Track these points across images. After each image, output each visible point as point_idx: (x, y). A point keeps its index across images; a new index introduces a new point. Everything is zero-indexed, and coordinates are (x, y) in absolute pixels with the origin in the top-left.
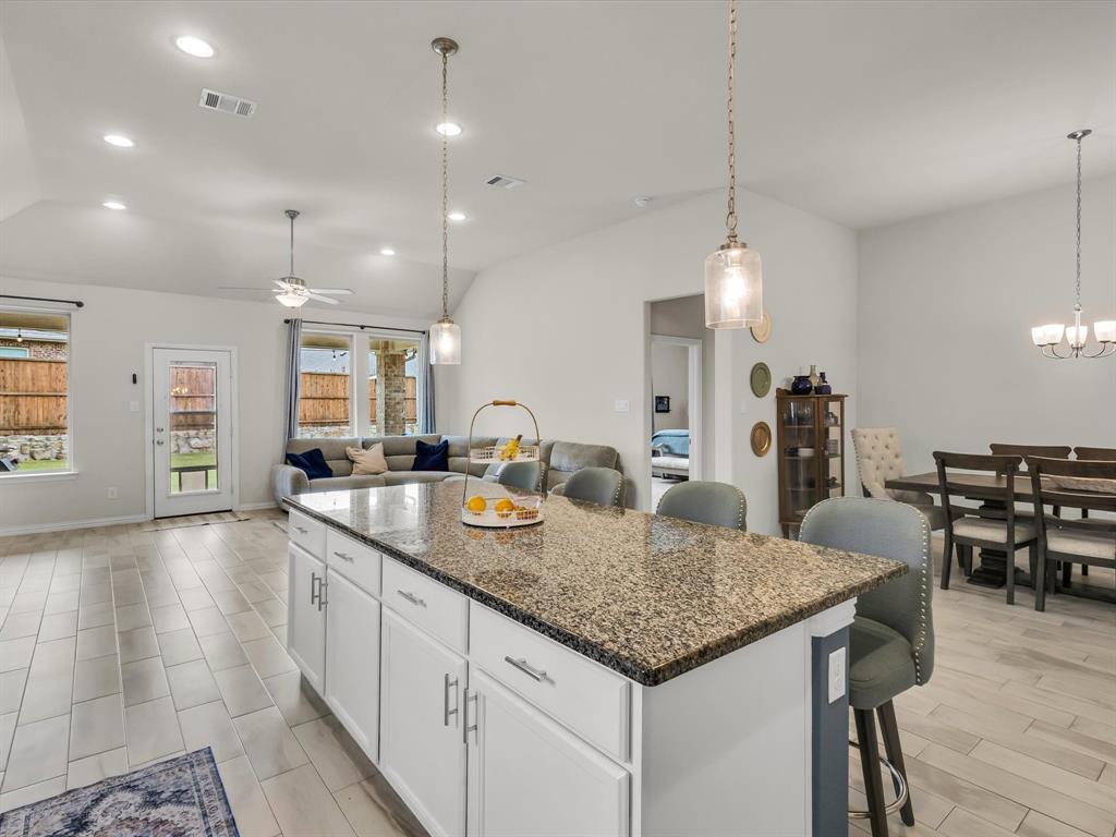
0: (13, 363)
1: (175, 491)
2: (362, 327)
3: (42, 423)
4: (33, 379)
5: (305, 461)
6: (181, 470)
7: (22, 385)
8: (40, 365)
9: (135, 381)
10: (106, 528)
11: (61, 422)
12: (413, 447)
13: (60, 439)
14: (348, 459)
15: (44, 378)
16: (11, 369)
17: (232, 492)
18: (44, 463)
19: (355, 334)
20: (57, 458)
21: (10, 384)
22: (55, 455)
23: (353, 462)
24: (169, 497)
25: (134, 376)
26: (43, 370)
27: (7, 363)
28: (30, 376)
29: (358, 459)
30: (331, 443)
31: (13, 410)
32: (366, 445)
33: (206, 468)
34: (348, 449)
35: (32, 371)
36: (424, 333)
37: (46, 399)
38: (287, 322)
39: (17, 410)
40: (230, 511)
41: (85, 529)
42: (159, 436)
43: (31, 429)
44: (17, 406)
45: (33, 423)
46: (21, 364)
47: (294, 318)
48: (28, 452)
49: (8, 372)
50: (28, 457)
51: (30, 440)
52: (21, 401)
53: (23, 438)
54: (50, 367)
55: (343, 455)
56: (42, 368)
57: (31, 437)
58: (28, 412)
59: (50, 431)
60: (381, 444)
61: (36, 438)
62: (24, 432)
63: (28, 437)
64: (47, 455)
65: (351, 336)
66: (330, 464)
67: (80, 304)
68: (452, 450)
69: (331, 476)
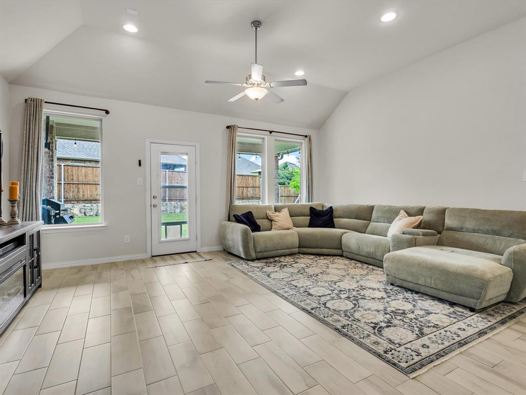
0: (76, 167)
1: (163, 239)
2: (271, 132)
3: (89, 198)
4: (85, 176)
5: (245, 220)
6: (167, 224)
7: (81, 179)
8: (88, 168)
9: (140, 165)
10: (124, 262)
11: (98, 197)
12: (308, 211)
13: (97, 206)
14: (268, 219)
15: (90, 175)
16: (75, 170)
17: (197, 239)
18: (91, 218)
19: (266, 137)
20: (96, 215)
21: (75, 178)
22: (95, 214)
23: (271, 221)
24: (160, 242)
25: (140, 161)
26: (90, 171)
27: (74, 167)
28: (84, 174)
29: (275, 219)
30: (257, 208)
31: (76, 191)
32: (277, 209)
33: (180, 223)
34: (268, 211)
35: (85, 172)
36: (306, 136)
37: (91, 186)
38: (228, 127)
39: (78, 191)
40: (196, 252)
41: (111, 263)
42: (154, 202)
43: (85, 201)
44: (79, 189)
45: (86, 198)
46: (80, 168)
47: (233, 124)
48: (83, 212)
49: (74, 172)
50: (83, 214)
51: (84, 206)
52: (80, 186)
53: (81, 205)
54: (93, 170)
55: (265, 216)
56: (90, 170)
57: (85, 204)
58: (83, 192)
59: (93, 202)
60: (287, 208)
61: (87, 205)
62: (81, 202)
63: (83, 204)
64: (92, 213)
65: (263, 139)
66: (259, 222)
67: (107, 112)
68: (335, 213)
69: (260, 231)
